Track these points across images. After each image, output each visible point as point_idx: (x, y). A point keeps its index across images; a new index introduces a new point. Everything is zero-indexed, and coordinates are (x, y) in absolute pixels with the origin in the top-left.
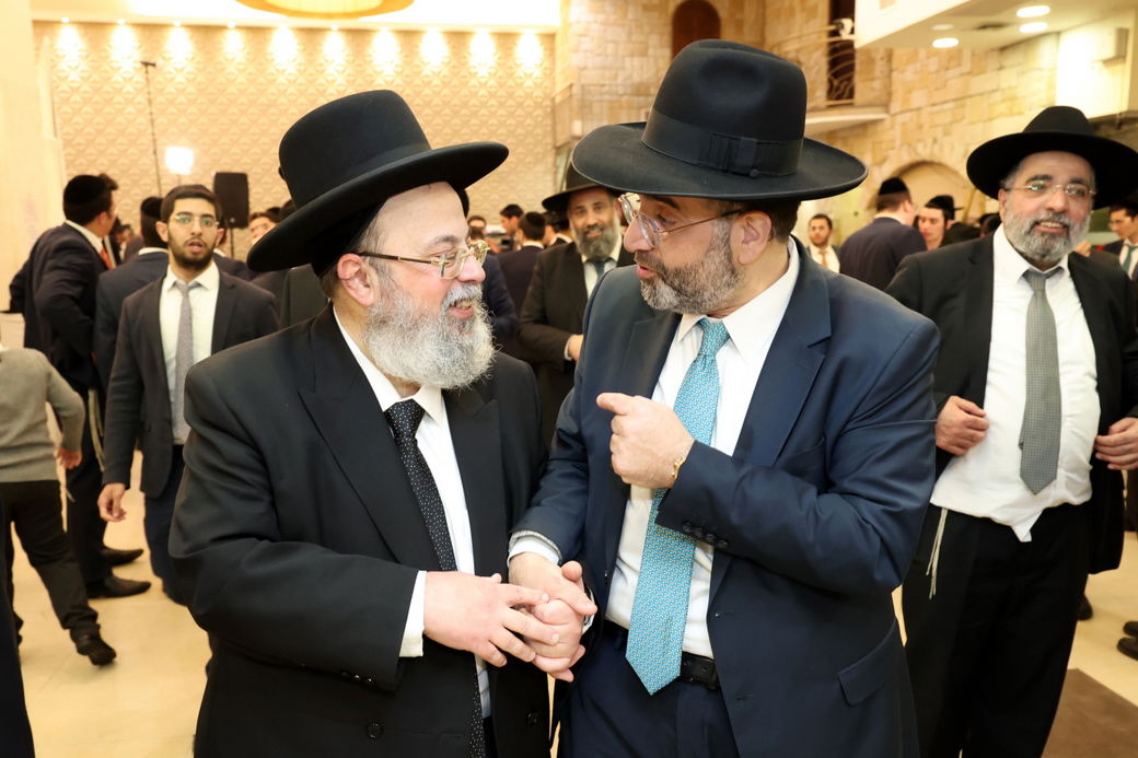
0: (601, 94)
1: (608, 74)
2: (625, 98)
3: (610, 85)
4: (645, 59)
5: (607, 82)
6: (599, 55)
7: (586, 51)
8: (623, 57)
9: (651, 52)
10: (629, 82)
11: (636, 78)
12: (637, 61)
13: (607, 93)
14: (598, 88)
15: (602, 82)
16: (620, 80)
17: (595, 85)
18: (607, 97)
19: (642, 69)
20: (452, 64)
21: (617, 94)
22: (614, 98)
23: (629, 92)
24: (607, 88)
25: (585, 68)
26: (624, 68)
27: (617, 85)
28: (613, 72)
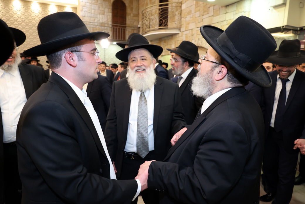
0: (90, 25)
1: (92, 19)
2: (97, 27)
3: (93, 22)
4: (104, 16)
5: (92, 21)
6: (89, 13)
7: (85, 11)
8: (97, 14)
9: (106, 13)
10: (99, 22)
11: (101, 21)
12: (101, 16)
13: (91, 25)
14: (89, 23)
15: (90, 21)
16: (96, 21)
17: (88, 22)
18: (92, 26)
19: (103, 18)
20: (42, 14)
21: (95, 25)
22: (94, 26)
23: (99, 25)
24: (92, 23)
25: (85, 16)
26: (97, 18)
27: (95, 23)
28: (94, 18)
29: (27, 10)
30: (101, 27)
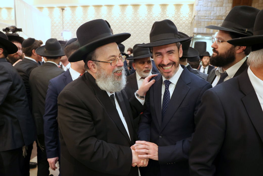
0: (205, 19)
1: (208, 12)
2: (213, 20)
3: (208, 16)
4: (222, 8)
5: (207, 15)
6: (205, 6)
7: (200, 5)
8: (214, 7)
9: (224, 5)
10: (215, 15)
11: (218, 14)
12: (218, 8)
13: (206, 19)
14: (204, 17)
15: (206, 15)
16: (212, 14)
17: (203, 16)
18: (207, 20)
19: (220, 11)
21: (210, 19)
22: (209, 20)
23: (215, 18)
24: (207, 17)
25: (200, 11)
26: (214, 11)
27: (210, 16)
28: (210, 12)
29: (149, 13)
30: (217, 21)
